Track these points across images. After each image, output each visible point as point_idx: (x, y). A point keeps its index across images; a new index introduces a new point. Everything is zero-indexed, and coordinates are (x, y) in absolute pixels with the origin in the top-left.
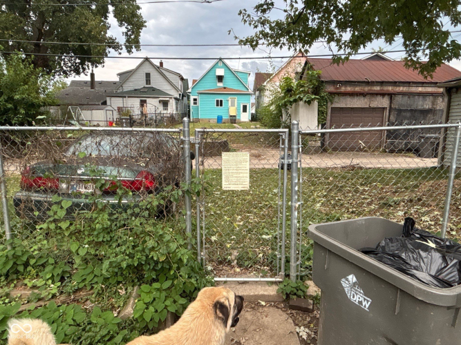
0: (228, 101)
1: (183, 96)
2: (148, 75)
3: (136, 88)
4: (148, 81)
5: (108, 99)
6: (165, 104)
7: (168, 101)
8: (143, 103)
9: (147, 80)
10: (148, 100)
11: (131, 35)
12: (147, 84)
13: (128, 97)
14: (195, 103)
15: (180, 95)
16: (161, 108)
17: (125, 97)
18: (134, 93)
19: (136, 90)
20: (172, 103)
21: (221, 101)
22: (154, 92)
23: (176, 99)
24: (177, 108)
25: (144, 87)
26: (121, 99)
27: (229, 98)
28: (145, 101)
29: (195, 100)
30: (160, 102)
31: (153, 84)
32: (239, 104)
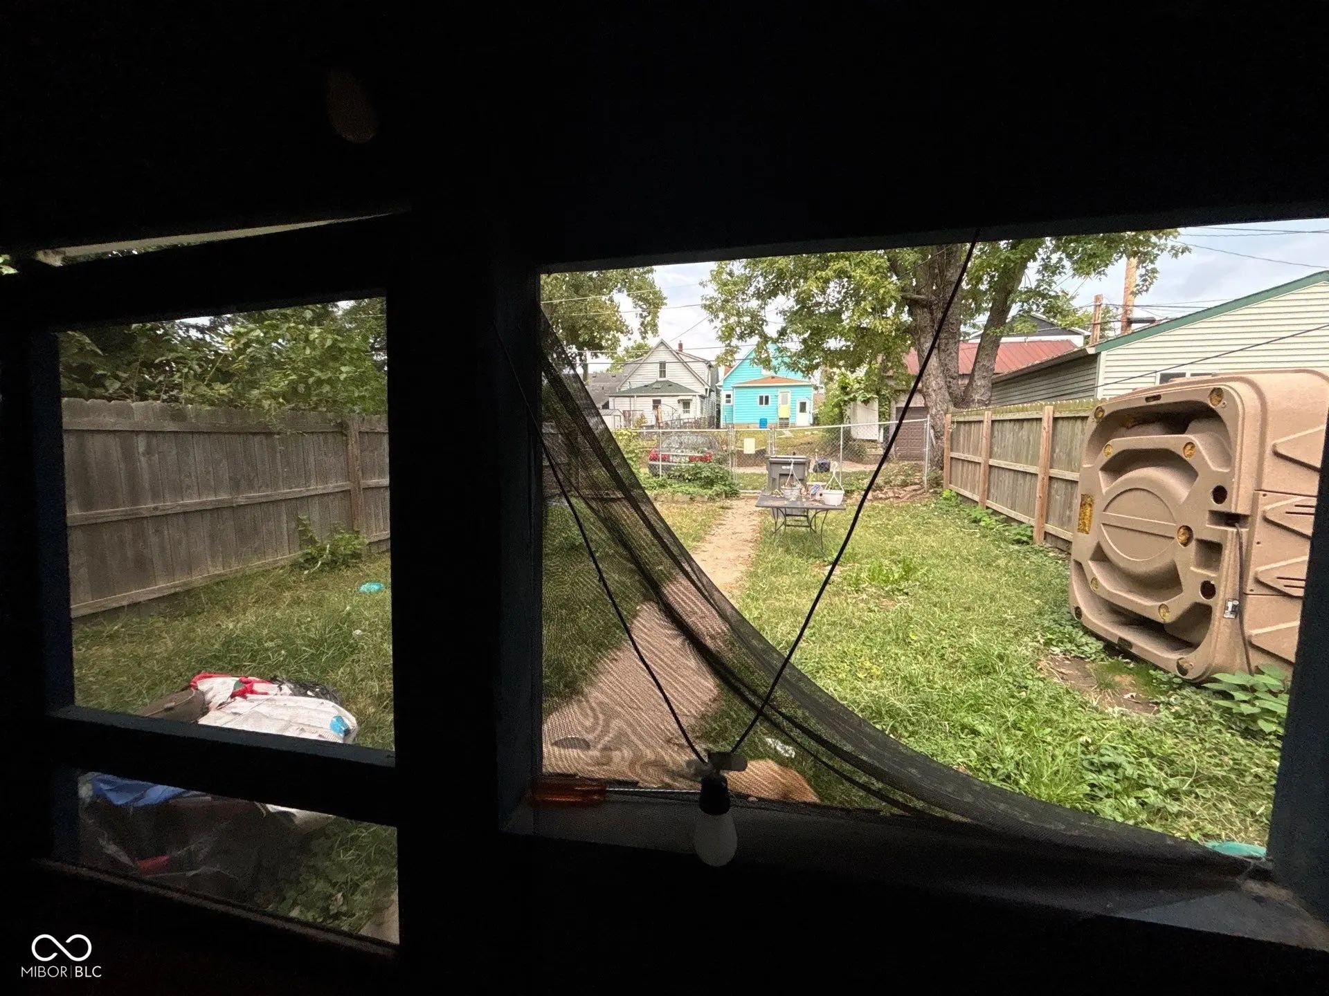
0: (777, 396)
1: (711, 391)
2: (663, 365)
3: (647, 383)
4: (663, 373)
5: (611, 400)
6: (686, 404)
7: (691, 400)
8: (657, 404)
9: (661, 371)
10: (664, 400)
11: (646, 316)
12: (661, 377)
13: (638, 396)
14: (728, 402)
15: (706, 390)
16: (681, 409)
17: (633, 397)
18: (645, 390)
19: (646, 386)
20: (696, 404)
21: (767, 398)
22: (670, 388)
23: (702, 397)
24: (702, 409)
25: (657, 382)
26: (628, 399)
27: (779, 392)
28: (659, 402)
29: (728, 396)
30: (679, 401)
31: (669, 377)
32: (793, 401)
